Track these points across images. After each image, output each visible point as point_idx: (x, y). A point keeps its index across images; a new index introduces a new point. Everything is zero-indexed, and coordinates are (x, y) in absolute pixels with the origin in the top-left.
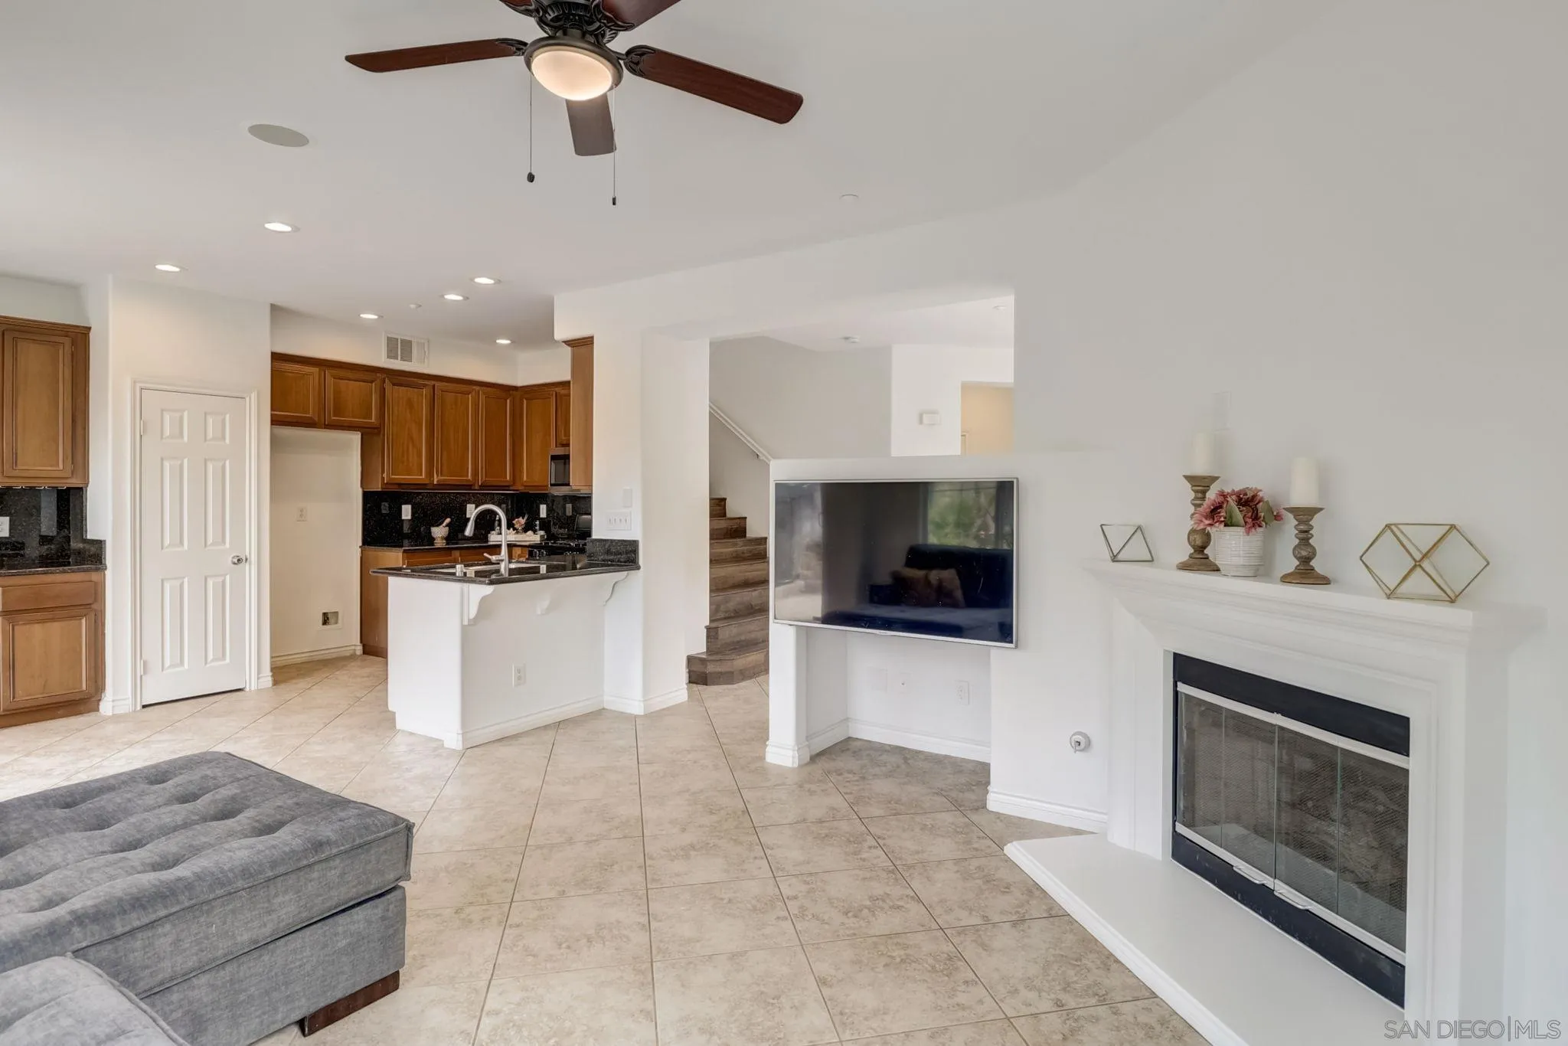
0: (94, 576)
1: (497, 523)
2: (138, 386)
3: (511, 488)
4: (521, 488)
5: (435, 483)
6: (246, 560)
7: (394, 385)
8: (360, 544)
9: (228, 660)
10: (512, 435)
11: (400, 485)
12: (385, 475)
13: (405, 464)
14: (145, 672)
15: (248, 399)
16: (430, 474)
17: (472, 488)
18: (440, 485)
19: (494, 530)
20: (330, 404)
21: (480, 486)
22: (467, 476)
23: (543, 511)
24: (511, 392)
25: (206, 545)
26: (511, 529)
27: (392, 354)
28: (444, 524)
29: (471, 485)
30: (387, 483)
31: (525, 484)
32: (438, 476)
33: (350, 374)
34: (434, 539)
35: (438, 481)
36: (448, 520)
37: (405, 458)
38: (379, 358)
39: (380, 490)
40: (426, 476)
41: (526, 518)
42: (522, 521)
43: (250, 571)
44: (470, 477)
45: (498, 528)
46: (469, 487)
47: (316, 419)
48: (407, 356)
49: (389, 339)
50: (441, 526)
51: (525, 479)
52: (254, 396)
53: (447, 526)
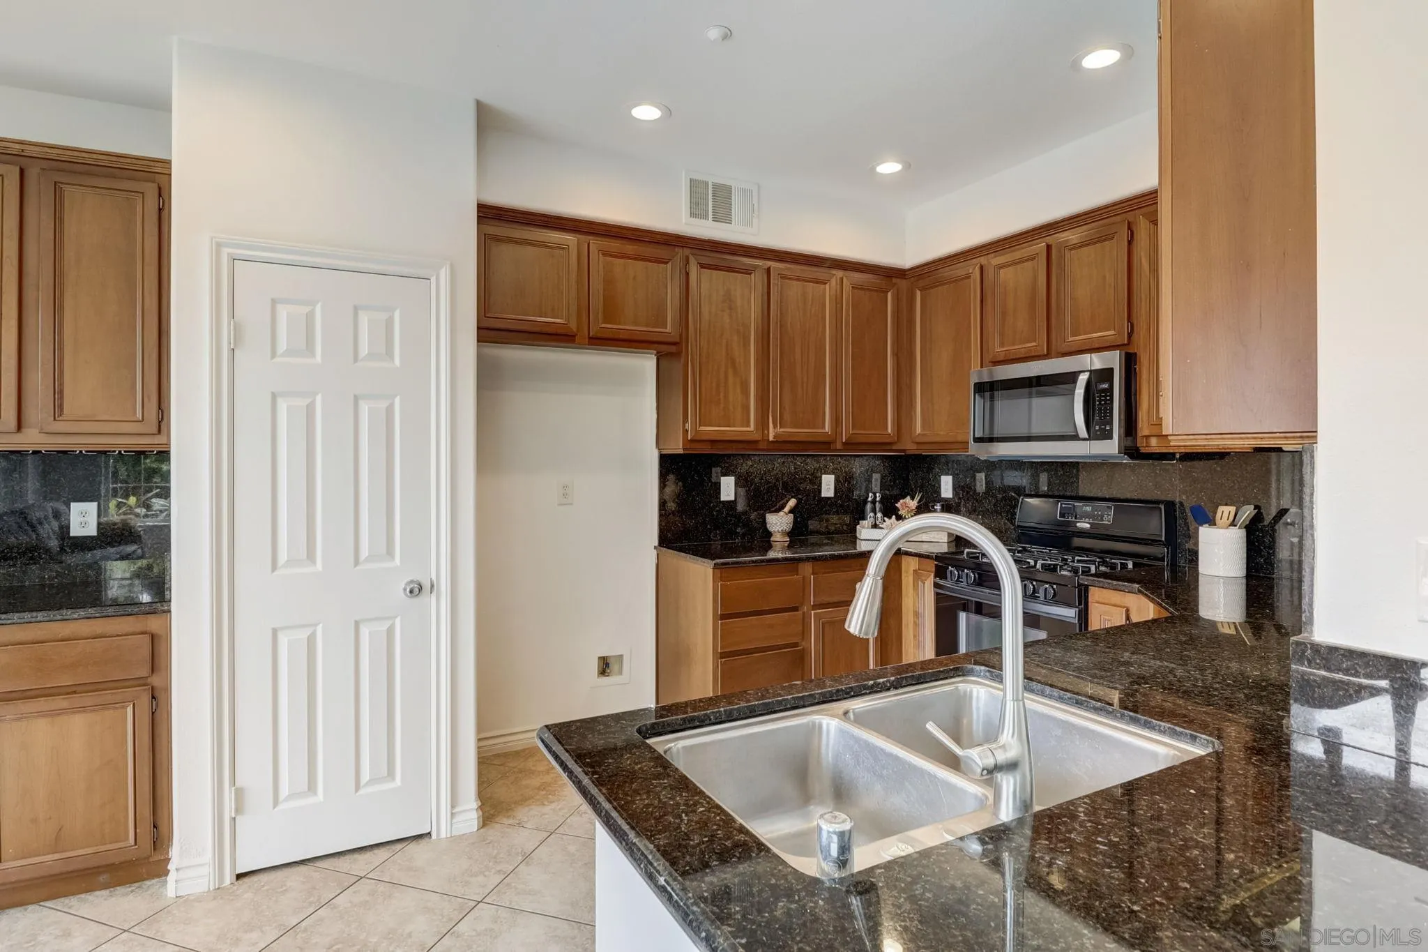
0: (153, 623)
1: (869, 506)
2: (226, 251)
3: (894, 448)
4: (911, 448)
5: (771, 438)
6: (432, 586)
7: (703, 266)
8: (656, 543)
9: (398, 781)
10: (896, 355)
11: (713, 442)
12: (688, 426)
13: (722, 406)
14: (239, 809)
15: (433, 279)
16: (762, 424)
17: (832, 447)
18: (780, 443)
19: (864, 518)
20: (597, 302)
21: (844, 444)
22: (823, 427)
23: (947, 487)
24: (894, 280)
25: (357, 562)
26: (894, 517)
27: (697, 211)
28: (787, 509)
29: (829, 443)
30: (692, 441)
31: (918, 440)
32: (775, 427)
33: (630, 248)
34: (770, 534)
35: (775, 437)
36: (792, 502)
37: (722, 395)
38: (677, 219)
39: (681, 452)
40: (757, 428)
41: (917, 499)
42: (912, 504)
43: (437, 607)
44: (827, 428)
45: (872, 514)
46: (827, 444)
47: (573, 326)
48: (723, 215)
49: (694, 184)
50: (781, 513)
51: (919, 430)
52: (444, 274)
53: (790, 512)
